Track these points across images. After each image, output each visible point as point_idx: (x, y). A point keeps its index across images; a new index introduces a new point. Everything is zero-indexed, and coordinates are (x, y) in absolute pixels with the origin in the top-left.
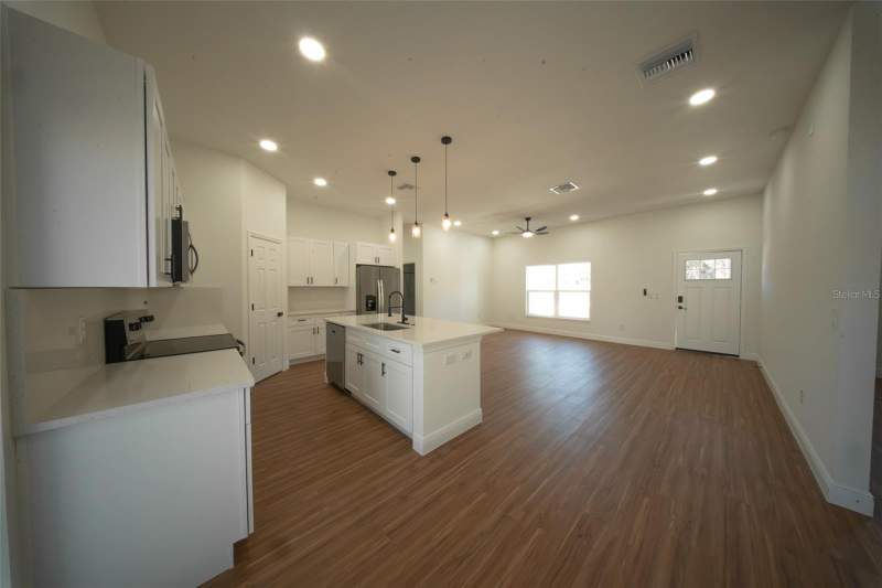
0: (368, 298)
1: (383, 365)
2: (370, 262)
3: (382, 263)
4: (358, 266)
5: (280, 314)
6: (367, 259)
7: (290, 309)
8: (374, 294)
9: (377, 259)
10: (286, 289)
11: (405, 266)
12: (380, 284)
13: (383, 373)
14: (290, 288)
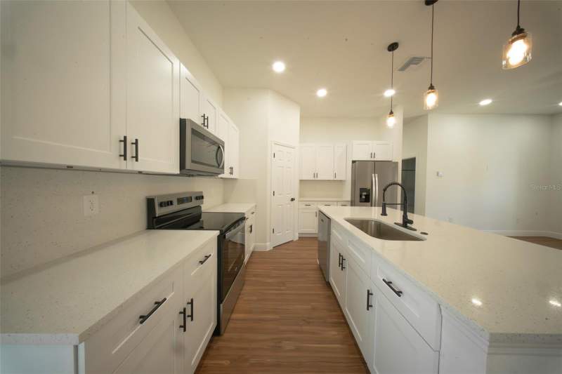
0: (362, 190)
1: (369, 294)
2: (367, 157)
3: (378, 158)
4: (354, 162)
5: (293, 200)
6: (363, 156)
7: (301, 195)
8: (368, 187)
9: (372, 155)
10: (298, 181)
11: (404, 161)
12: (375, 178)
13: (369, 306)
14: (301, 181)
